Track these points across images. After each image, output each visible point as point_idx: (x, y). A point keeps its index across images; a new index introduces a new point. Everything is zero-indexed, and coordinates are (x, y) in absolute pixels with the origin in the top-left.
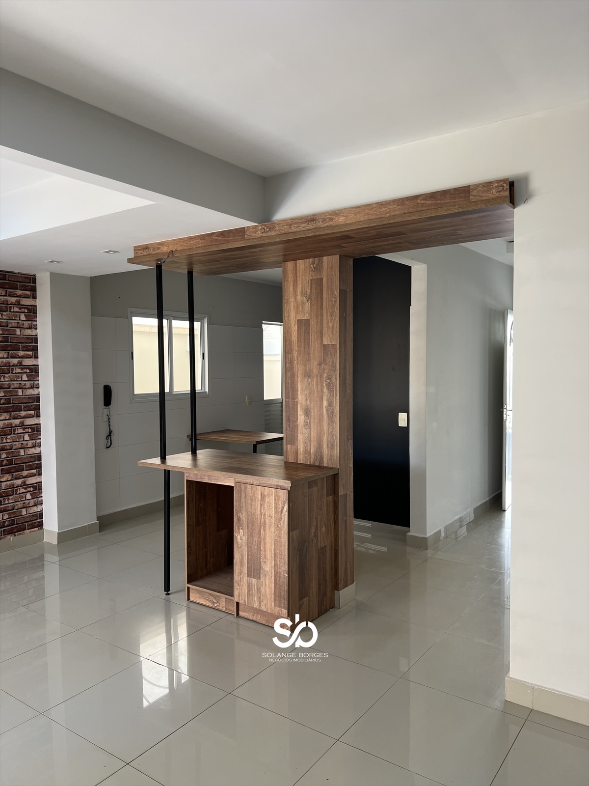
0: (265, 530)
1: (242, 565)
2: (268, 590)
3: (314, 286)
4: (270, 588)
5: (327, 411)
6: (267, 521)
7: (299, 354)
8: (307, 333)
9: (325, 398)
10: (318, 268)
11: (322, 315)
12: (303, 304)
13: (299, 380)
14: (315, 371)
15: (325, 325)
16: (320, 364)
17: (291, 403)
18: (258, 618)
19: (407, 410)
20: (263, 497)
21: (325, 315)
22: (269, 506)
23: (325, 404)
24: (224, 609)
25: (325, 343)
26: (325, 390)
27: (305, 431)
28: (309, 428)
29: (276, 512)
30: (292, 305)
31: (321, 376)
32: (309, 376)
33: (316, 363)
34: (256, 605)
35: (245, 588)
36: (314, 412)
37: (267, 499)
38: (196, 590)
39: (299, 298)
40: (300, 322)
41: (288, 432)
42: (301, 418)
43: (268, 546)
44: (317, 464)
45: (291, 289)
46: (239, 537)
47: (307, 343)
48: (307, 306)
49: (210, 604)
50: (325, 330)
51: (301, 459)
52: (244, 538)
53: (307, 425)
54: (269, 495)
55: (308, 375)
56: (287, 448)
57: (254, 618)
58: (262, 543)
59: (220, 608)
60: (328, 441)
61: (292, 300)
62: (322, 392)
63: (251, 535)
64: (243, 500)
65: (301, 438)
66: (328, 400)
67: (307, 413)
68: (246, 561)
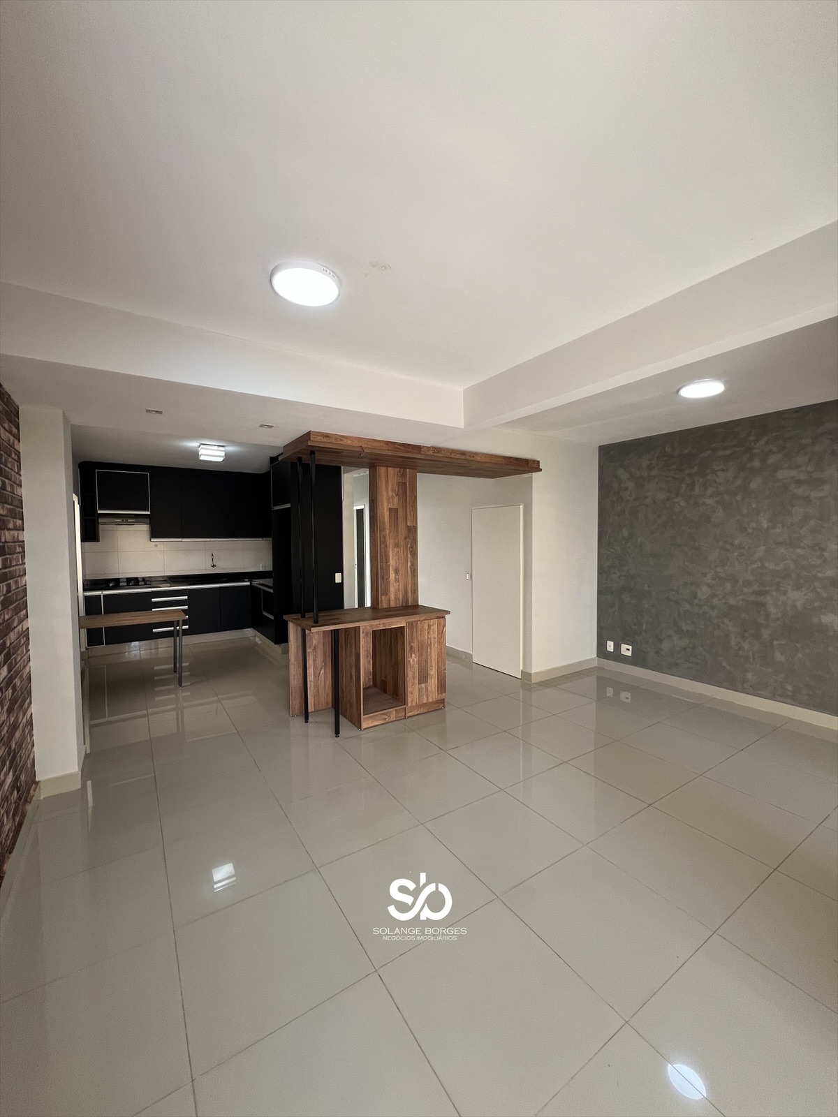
0: (431, 648)
1: (414, 678)
2: (433, 686)
3: (400, 487)
4: (435, 684)
5: (411, 569)
6: (432, 642)
7: (390, 532)
8: (396, 517)
9: (409, 560)
10: (404, 475)
11: (406, 506)
12: (393, 497)
13: (391, 549)
14: (402, 543)
15: (408, 513)
16: (405, 538)
17: (384, 566)
18: (422, 710)
19: (341, 571)
20: (429, 627)
21: (408, 507)
22: (434, 632)
23: (409, 564)
24: (394, 719)
25: (409, 525)
26: (409, 555)
27: (395, 585)
28: (399, 582)
29: (439, 634)
30: (385, 497)
31: (407, 547)
32: (398, 547)
33: (403, 538)
34: (425, 701)
35: (417, 693)
36: (401, 571)
37: (432, 627)
38: (370, 717)
39: (390, 493)
40: (390, 509)
41: (383, 587)
42: (392, 575)
43: (433, 657)
44: (404, 605)
45: (384, 486)
46: (411, 660)
47: (396, 525)
48: (396, 499)
49: (382, 722)
50: (408, 516)
51: (393, 604)
52: (415, 660)
53: (397, 580)
54: (433, 625)
55: (397, 545)
56: (381, 598)
57: (418, 712)
58: (429, 657)
59: (391, 720)
60: (412, 588)
61: (385, 493)
62: (407, 556)
63: (420, 655)
64: (415, 633)
65: (392, 589)
66: (411, 562)
67: (397, 571)
68: (417, 675)
